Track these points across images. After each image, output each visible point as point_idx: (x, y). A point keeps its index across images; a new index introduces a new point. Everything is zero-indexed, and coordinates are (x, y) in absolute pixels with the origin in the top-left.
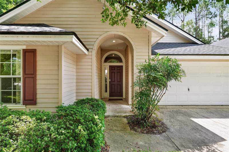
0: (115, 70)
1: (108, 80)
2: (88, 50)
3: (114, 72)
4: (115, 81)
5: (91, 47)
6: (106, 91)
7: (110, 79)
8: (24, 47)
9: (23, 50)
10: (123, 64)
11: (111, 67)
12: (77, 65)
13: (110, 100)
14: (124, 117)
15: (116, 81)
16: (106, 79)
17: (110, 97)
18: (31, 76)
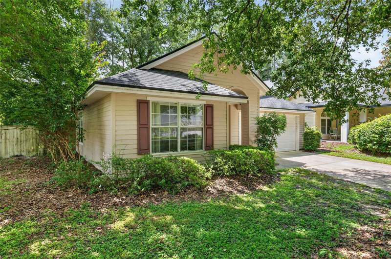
8: (205, 103)
9: (205, 105)
18: (210, 126)
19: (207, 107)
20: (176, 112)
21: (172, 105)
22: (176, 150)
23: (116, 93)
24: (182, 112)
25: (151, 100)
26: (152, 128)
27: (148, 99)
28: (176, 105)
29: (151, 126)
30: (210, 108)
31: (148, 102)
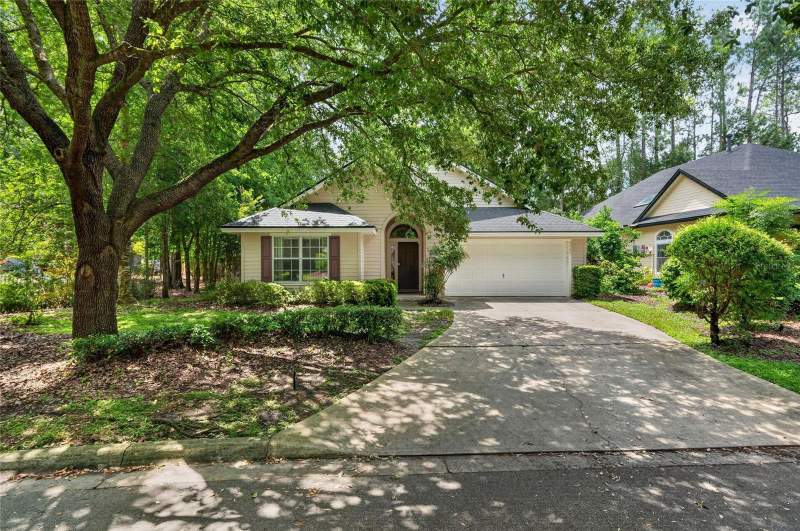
0: (406, 248)
2: (378, 232)
5: (380, 228)
7: (399, 262)
8: (331, 236)
9: (329, 237)
10: (419, 241)
11: (400, 244)
14: (416, 301)
15: (408, 265)
17: (399, 288)
18: (335, 257)
19: (331, 238)
20: (297, 245)
21: (293, 239)
22: (297, 279)
23: (245, 233)
24: (304, 245)
25: (273, 235)
26: (274, 260)
27: (271, 236)
28: (296, 239)
29: (273, 258)
30: (335, 240)
31: (270, 238)
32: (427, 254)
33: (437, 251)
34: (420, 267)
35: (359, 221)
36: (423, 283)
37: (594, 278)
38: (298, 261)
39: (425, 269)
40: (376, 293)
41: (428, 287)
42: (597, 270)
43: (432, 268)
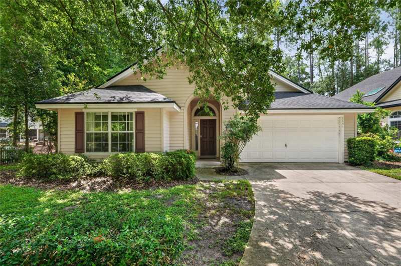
0: (206, 124)
1: (199, 137)
2: (180, 108)
3: (206, 127)
4: (206, 138)
5: (183, 105)
6: (197, 149)
7: (201, 135)
8: (136, 110)
9: (135, 112)
10: (216, 118)
11: (202, 122)
12: (170, 122)
13: (200, 159)
14: (213, 169)
15: (208, 137)
16: (196, 137)
17: (201, 155)
18: (141, 131)
19: (137, 113)
20: (107, 120)
21: (103, 114)
22: (107, 150)
23: (61, 109)
24: (112, 120)
25: (85, 111)
26: (87, 133)
27: (83, 111)
28: (106, 114)
29: (86, 132)
30: (140, 115)
31: (82, 113)
32: (224, 127)
33: (232, 124)
34: (217, 138)
35: (160, 97)
36: (220, 152)
37: (370, 148)
38: (107, 134)
39: (222, 141)
40: (173, 166)
41: (225, 157)
42: (372, 141)
43: (228, 140)
